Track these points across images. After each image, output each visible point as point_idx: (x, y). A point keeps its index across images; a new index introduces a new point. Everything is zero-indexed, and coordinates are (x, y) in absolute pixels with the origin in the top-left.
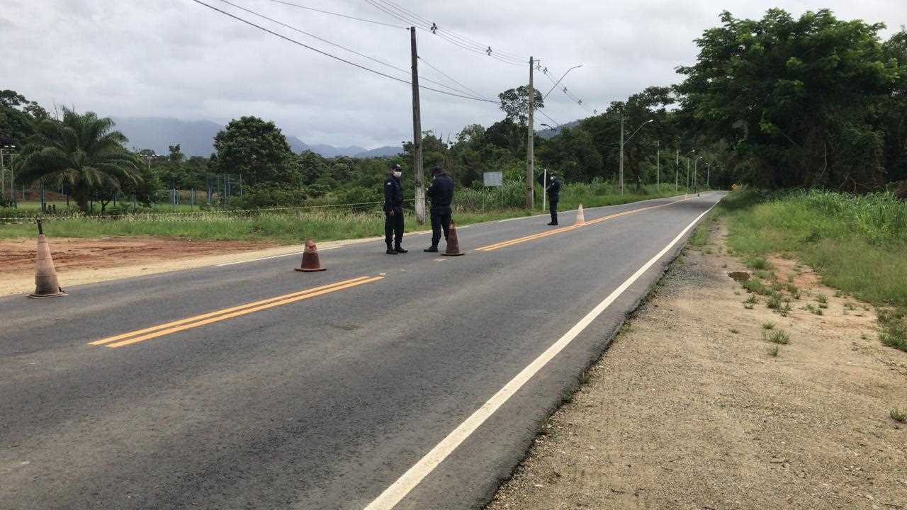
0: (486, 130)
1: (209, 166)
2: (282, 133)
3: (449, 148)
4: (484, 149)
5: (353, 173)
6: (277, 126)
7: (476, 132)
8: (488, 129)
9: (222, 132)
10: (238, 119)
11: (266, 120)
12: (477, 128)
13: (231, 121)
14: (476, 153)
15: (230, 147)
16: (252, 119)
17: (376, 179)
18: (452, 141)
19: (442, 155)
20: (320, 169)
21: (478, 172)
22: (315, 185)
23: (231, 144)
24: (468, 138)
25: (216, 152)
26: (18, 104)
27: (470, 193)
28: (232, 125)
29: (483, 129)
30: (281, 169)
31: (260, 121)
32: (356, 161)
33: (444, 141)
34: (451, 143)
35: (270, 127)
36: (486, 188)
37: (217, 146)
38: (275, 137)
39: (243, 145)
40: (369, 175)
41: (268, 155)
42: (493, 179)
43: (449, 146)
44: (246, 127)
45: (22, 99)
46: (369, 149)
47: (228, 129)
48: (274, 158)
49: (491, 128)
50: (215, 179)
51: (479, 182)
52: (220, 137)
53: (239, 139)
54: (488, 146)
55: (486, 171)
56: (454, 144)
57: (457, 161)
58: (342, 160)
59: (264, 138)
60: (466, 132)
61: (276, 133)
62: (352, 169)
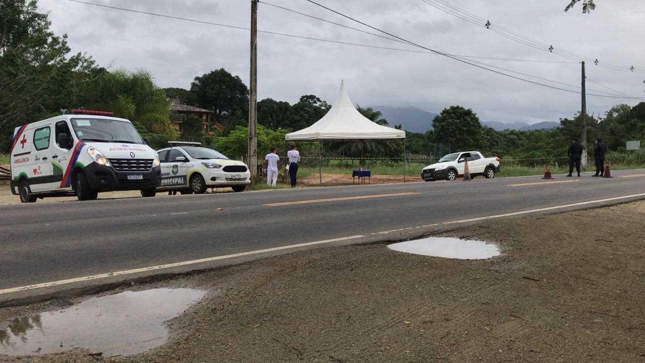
0: (631, 108)
1: (428, 138)
2: (477, 116)
3: (598, 123)
4: (629, 123)
5: (520, 142)
6: (474, 112)
7: (623, 110)
8: (634, 108)
9: (438, 117)
10: (448, 108)
11: (466, 108)
12: (624, 107)
13: (444, 109)
14: (623, 126)
15: (442, 126)
16: (458, 108)
17: (539, 146)
18: (601, 117)
19: (593, 128)
20: (496, 139)
21: (623, 140)
22: (494, 150)
23: (444, 124)
24: (615, 115)
25: (433, 129)
26: (316, 103)
27: (616, 154)
28: (444, 112)
29: (630, 107)
30: (475, 140)
31: (462, 108)
32: (522, 133)
33: (596, 118)
34: (601, 119)
35: (469, 113)
36: (628, 151)
37: (434, 126)
38: (472, 119)
39: (452, 124)
40: (533, 144)
41: (467, 131)
42: (633, 145)
43: (599, 121)
44: (454, 113)
45: (319, 100)
46: (531, 124)
47: (442, 114)
48: (471, 133)
49: (636, 106)
50: (433, 147)
51: (623, 147)
52: (437, 120)
53: (449, 120)
54: (632, 121)
55: (629, 140)
56: (602, 120)
57: (605, 133)
58: (512, 133)
59: (465, 120)
60: (614, 110)
61: (473, 116)
62: (520, 139)
